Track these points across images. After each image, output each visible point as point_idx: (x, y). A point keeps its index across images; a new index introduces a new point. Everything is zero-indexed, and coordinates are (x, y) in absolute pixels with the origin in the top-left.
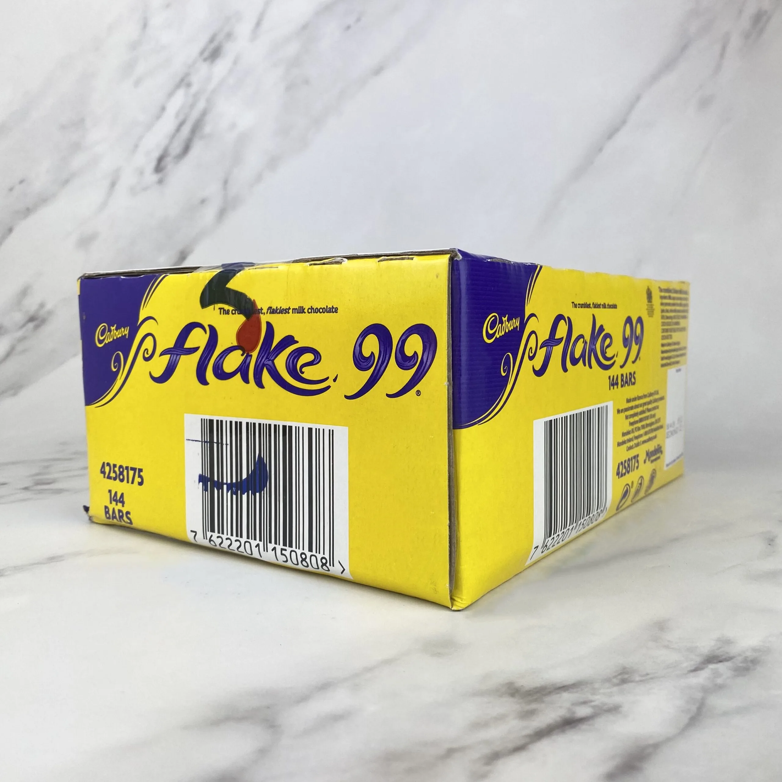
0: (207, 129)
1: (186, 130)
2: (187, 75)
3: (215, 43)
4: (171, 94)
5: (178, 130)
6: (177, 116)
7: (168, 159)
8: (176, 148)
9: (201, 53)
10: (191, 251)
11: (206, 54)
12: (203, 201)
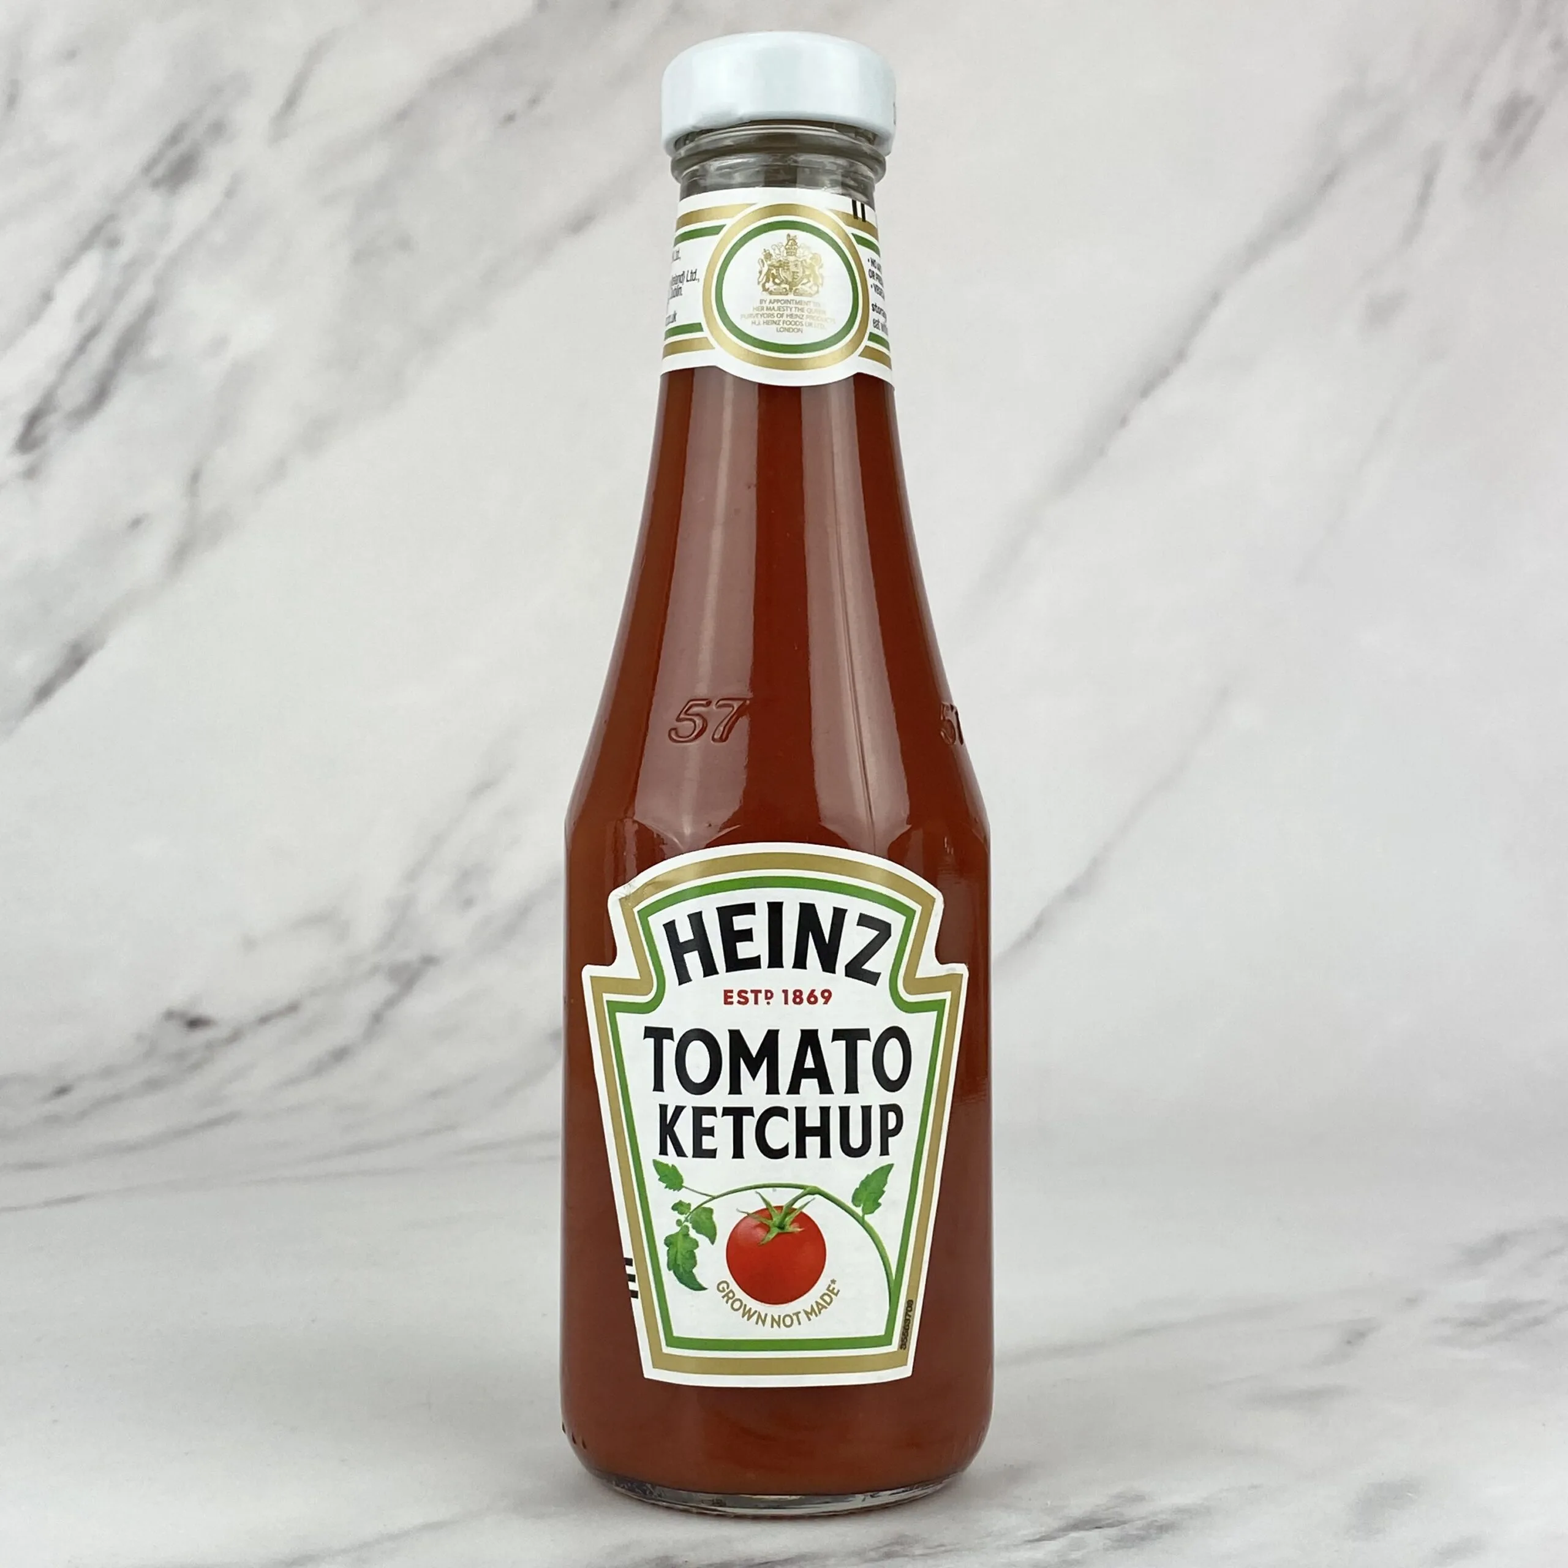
0: (155, 350)
1: (101, 350)
2: (112, 217)
3: (182, 147)
4: (67, 264)
5: (82, 348)
6: (80, 315)
7: (53, 420)
8: (74, 393)
9: (148, 169)
10: (101, 644)
11: (160, 171)
12: (136, 523)
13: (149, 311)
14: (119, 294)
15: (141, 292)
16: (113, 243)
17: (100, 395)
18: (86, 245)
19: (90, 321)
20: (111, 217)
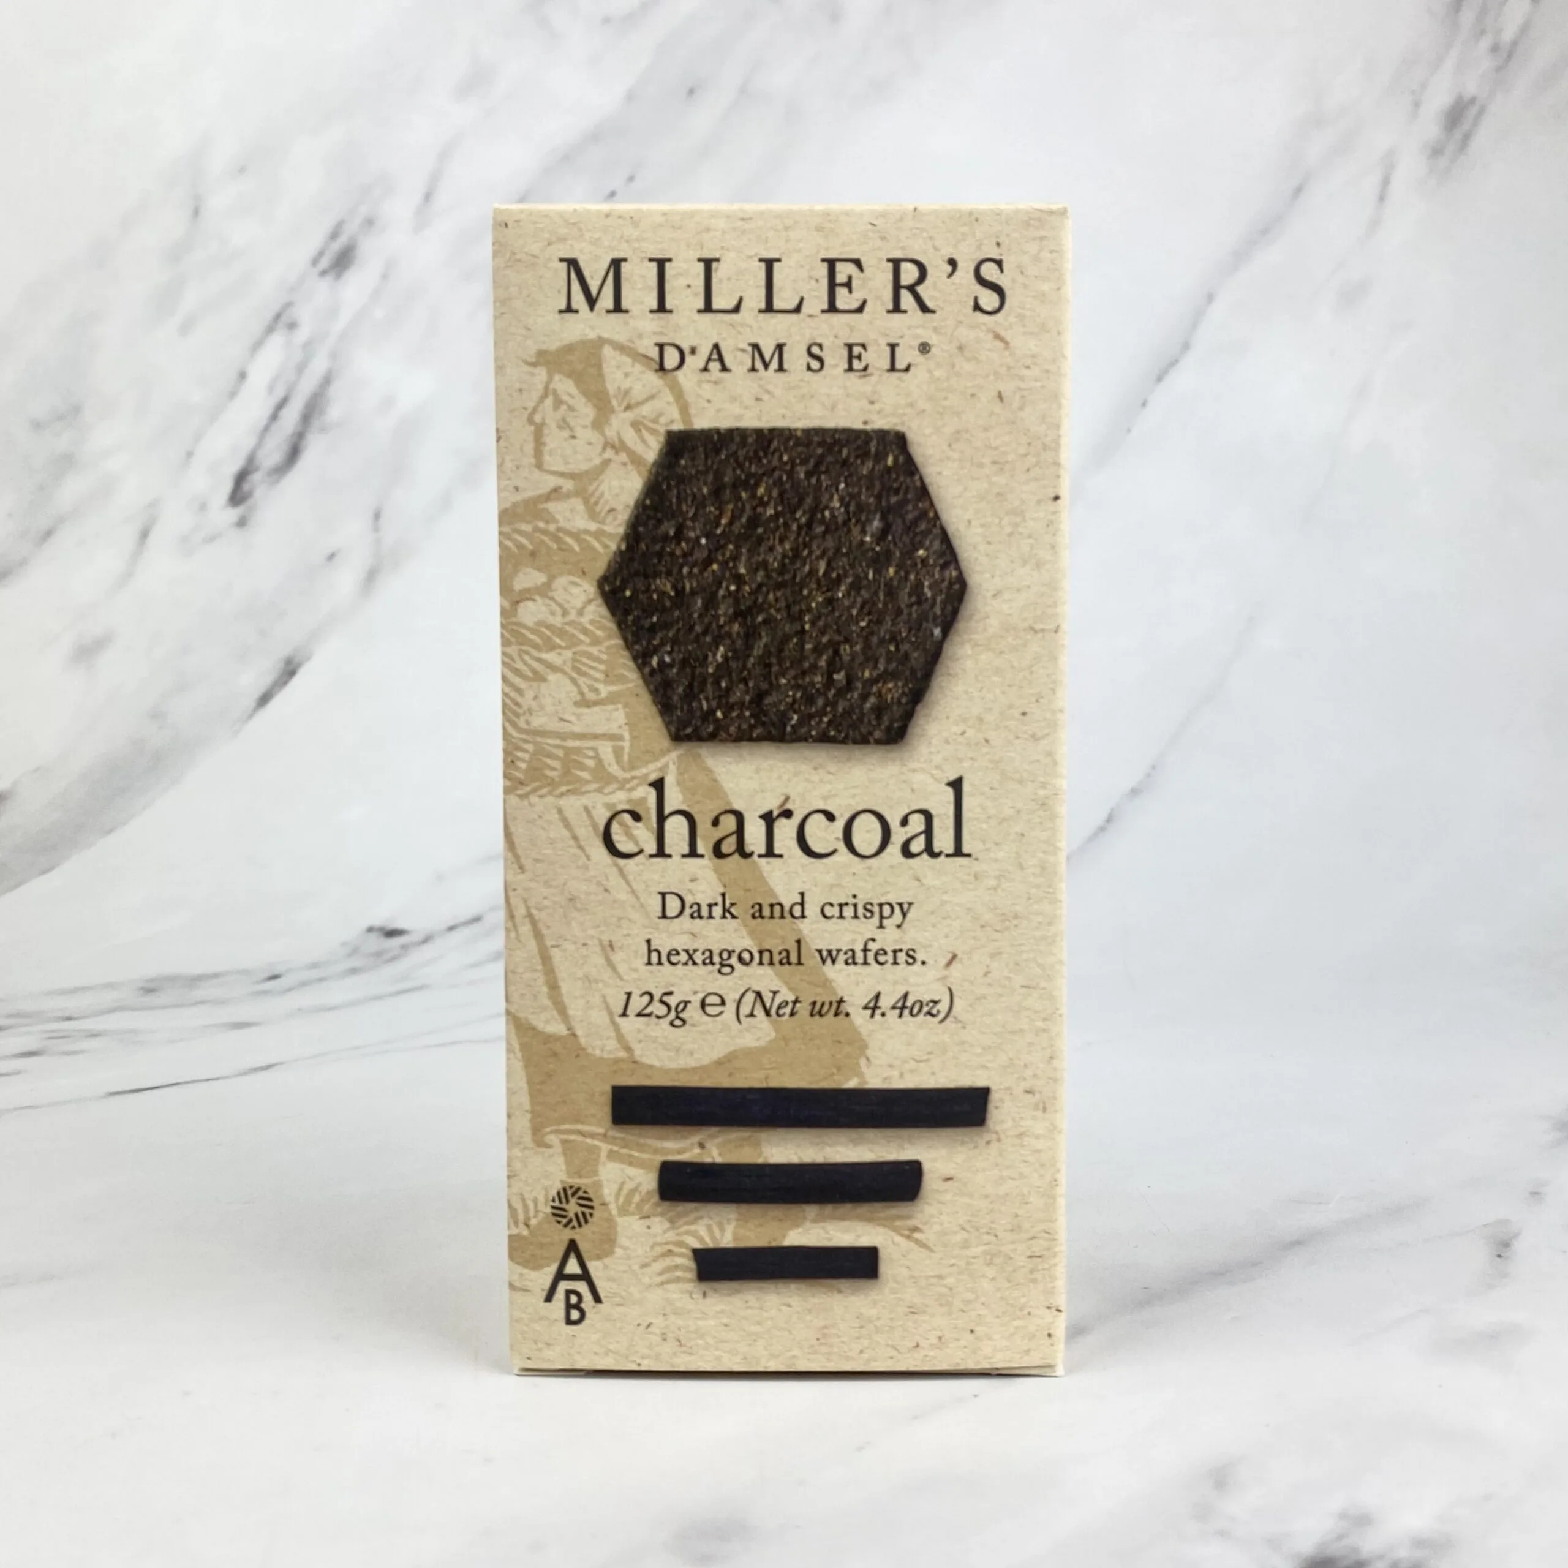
0: (334, 412)
1: (291, 417)
3: (341, 241)
4: (257, 345)
5: (274, 416)
6: (271, 389)
7: (256, 477)
8: (272, 454)
9: (315, 262)
10: (308, 659)
11: (325, 263)
12: (332, 557)
13: (327, 381)
14: (301, 368)
15: (319, 366)
16: (292, 326)
17: (294, 453)
18: (270, 330)
19: (280, 393)
20: (289, 305)
